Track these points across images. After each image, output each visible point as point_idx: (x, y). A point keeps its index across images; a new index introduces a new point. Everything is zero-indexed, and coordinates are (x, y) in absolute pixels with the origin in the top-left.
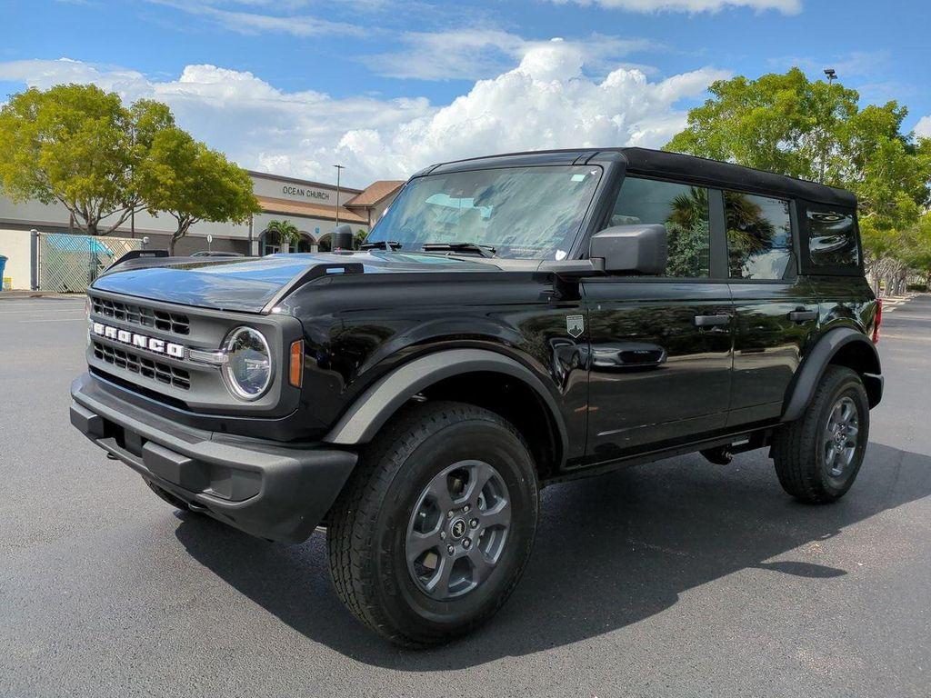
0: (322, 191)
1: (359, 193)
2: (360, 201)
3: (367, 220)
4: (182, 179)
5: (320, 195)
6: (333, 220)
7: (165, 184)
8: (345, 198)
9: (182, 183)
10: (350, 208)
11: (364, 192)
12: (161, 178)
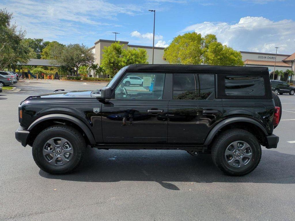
0: (273, 56)
1: (289, 56)
2: (289, 59)
3: (291, 66)
4: (216, 57)
5: (272, 58)
6: (274, 66)
7: (211, 59)
8: (283, 58)
9: (216, 58)
10: (284, 62)
11: (291, 55)
12: (210, 57)
